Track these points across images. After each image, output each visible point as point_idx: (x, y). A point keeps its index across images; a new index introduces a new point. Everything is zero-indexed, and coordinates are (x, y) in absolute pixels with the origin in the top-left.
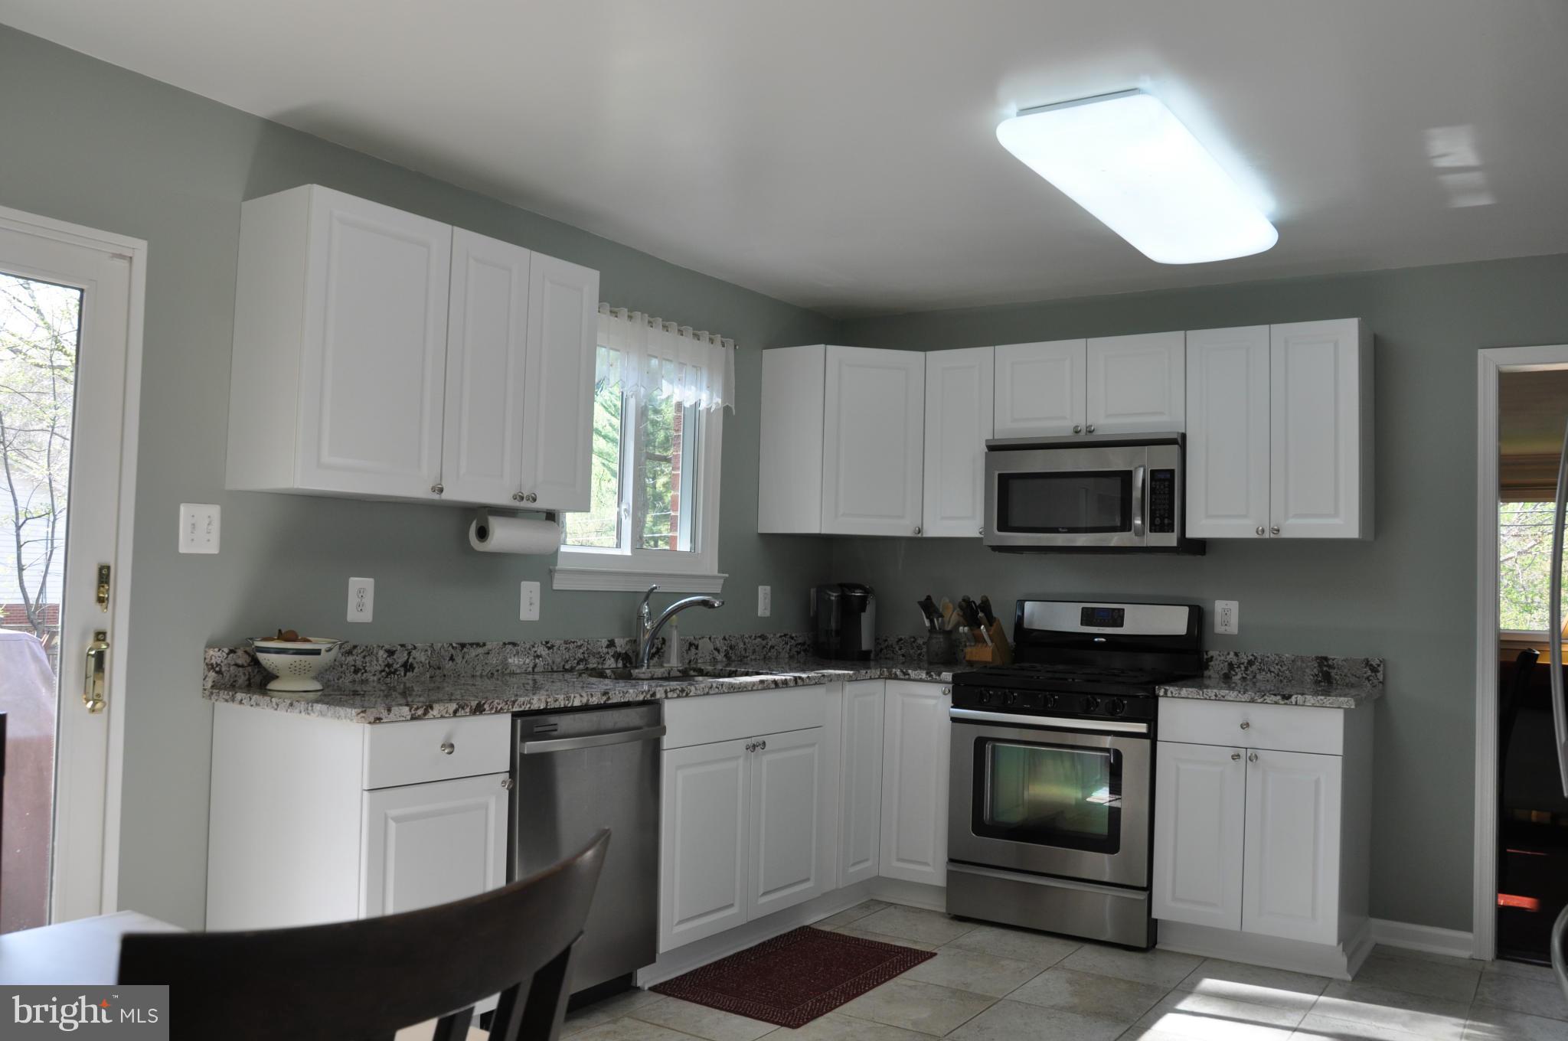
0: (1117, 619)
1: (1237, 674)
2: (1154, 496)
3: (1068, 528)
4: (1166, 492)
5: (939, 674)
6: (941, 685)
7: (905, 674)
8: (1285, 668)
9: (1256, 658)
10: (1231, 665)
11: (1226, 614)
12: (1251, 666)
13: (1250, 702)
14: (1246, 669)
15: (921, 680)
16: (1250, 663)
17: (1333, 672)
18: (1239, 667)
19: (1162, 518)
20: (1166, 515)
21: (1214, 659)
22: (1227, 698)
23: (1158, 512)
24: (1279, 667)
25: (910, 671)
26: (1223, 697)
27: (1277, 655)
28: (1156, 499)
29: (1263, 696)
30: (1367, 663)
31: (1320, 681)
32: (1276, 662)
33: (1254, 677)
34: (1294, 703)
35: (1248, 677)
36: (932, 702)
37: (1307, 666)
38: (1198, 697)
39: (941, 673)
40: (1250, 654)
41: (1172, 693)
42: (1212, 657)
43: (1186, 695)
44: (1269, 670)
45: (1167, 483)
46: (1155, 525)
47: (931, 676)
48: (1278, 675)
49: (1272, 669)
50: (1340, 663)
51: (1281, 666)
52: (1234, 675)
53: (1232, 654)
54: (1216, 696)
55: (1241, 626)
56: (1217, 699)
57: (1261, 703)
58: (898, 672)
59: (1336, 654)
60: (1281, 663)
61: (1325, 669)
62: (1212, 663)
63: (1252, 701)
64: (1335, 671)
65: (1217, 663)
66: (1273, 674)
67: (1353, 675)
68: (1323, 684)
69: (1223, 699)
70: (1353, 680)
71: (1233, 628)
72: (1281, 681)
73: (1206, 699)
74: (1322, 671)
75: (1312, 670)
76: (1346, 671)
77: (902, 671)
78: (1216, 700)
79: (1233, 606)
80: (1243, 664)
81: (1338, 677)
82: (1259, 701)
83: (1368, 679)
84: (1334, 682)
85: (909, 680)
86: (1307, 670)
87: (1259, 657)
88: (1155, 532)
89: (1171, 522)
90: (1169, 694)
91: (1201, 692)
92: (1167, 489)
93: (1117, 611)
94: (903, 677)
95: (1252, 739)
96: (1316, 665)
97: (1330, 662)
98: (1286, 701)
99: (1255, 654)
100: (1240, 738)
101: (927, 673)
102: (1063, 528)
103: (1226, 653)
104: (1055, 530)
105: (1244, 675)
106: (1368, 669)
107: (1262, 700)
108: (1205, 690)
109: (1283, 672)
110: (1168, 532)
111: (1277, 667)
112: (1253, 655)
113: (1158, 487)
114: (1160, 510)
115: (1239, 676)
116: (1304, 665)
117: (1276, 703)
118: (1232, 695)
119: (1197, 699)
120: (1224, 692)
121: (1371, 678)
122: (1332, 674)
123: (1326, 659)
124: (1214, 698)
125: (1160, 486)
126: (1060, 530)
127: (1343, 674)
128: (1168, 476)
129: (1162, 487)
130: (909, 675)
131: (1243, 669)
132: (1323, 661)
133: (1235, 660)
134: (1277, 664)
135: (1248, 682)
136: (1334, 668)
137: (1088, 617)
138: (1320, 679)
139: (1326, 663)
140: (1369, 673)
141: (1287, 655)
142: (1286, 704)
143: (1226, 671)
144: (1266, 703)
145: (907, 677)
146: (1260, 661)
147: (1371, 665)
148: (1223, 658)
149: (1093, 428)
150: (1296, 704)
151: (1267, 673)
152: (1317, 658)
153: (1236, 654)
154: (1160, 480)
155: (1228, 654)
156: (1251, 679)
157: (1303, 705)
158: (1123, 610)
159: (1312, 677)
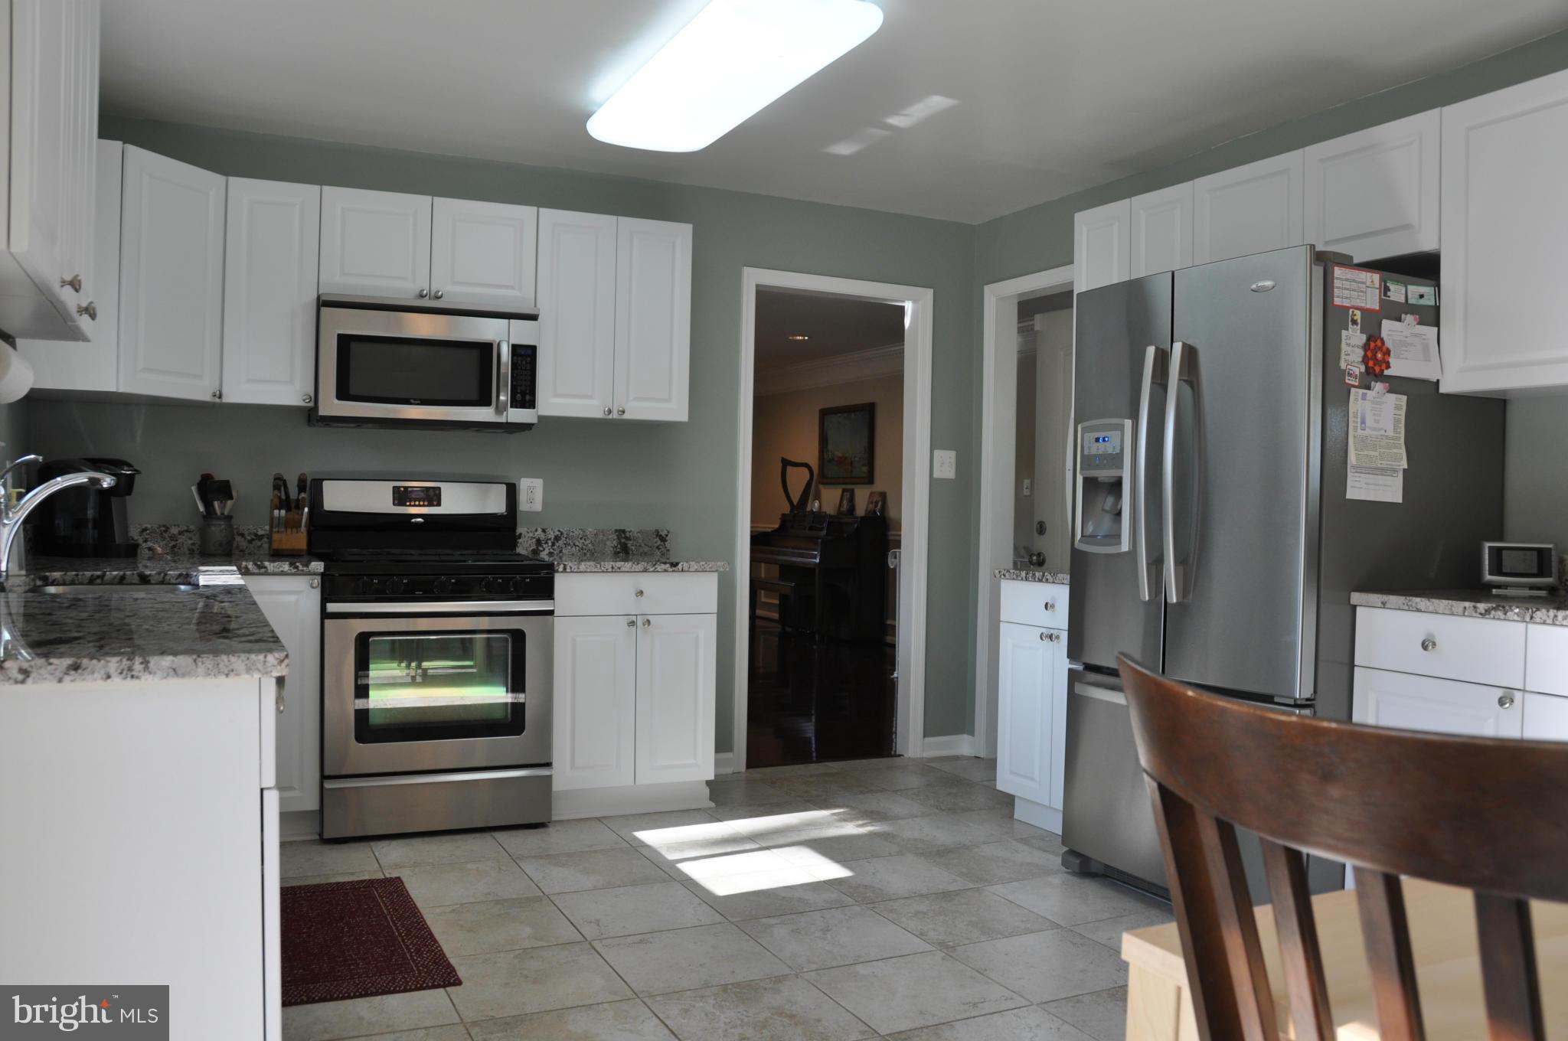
0: (433, 497)
1: (544, 550)
2: (515, 371)
3: (421, 400)
4: (528, 368)
5: (307, 565)
6: (309, 577)
7: (260, 567)
8: (587, 542)
9: (562, 533)
10: (539, 542)
11: (533, 492)
12: (557, 542)
13: (643, 572)
14: (553, 544)
15: (283, 574)
16: (557, 538)
17: (629, 544)
18: (546, 543)
19: (523, 394)
20: (528, 392)
21: (523, 536)
22: (623, 569)
23: (519, 388)
24: (583, 541)
25: (267, 564)
26: (619, 568)
27: (582, 530)
28: (517, 374)
29: (654, 565)
30: (658, 534)
31: (619, 553)
32: (581, 536)
33: (561, 551)
34: (680, 570)
35: (555, 552)
36: (292, 598)
37: (608, 539)
38: (596, 570)
39: (310, 563)
40: (557, 529)
41: (571, 568)
42: (521, 534)
43: (585, 569)
44: (574, 544)
45: (529, 359)
46: (517, 401)
47: (297, 567)
48: (582, 549)
49: (577, 543)
50: (635, 535)
51: (585, 540)
52: (542, 551)
53: (540, 530)
54: (613, 568)
55: (545, 503)
56: (614, 570)
57: (653, 571)
58: (250, 566)
59: (632, 527)
60: (584, 537)
61: (623, 540)
62: (520, 540)
63: (645, 570)
64: (631, 542)
65: (526, 539)
66: (577, 548)
67: (645, 545)
68: (621, 554)
69: (619, 571)
70: (646, 549)
71: (538, 506)
72: (585, 554)
73: (603, 572)
74: (620, 543)
75: (611, 543)
76: (640, 541)
77: (256, 564)
78: (612, 572)
79: (538, 484)
80: (550, 539)
81: (633, 548)
82: (652, 570)
83: (659, 549)
84: (631, 552)
85: (266, 574)
86: (608, 543)
87: (565, 533)
88: (516, 407)
89: (532, 398)
90: (568, 570)
91: (599, 566)
92: (528, 365)
93: (431, 490)
94: (257, 571)
95: (646, 606)
96: (616, 538)
97: (627, 534)
98: (674, 569)
99: (561, 530)
100: (633, 607)
101: (291, 564)
102: (415, 400)
103: (534, 530)
104: (406, 401)
105: (552, 551)
106: (658, 539)
107: (653, 568)
108: (602, 563)
109: (587, 545)
110: (529, 408)
111: (581, 541)
112: (559, 531)
113: (519, 362)
114: (521, 386)
115: (547, 551)
116: (605, 538)
117: (666, 571)
118: (627, 566)
119: (595, 572)
120: (619, 564)
121: (660, 547)
122: (629, 545)
123: (624, 531)
124: (610, 570)
125: (522, 361)
126: (412, 401)
127: (638, 545)
128: (529, 352)
129: (524, 363)
130: (265, 567)
131: (550, 544)
132: (621, 533)
133: (542, 536)
134: (581, 539)
135: (555, 557)
136: (631, 540)
137: (401, 497)
138: (618, 550)
139: (623, 536)
140: (659, 542)
141: (590, 530)
142: (673, 571)
143: (535, 547)
144: (658, 571)
145: (263, 570)
146: (565, 536)
147: (661, 536)
148: (531, 535)
149: (440, 293)
150: (682, 570)
151: (572, 547)
152: (616, 531)
153: (544, 531)
154: (522, 356)
155: (536, 530)
156: (558, 554)
157: (688, 571)
158: (439, 488)
159: (612, 549)
